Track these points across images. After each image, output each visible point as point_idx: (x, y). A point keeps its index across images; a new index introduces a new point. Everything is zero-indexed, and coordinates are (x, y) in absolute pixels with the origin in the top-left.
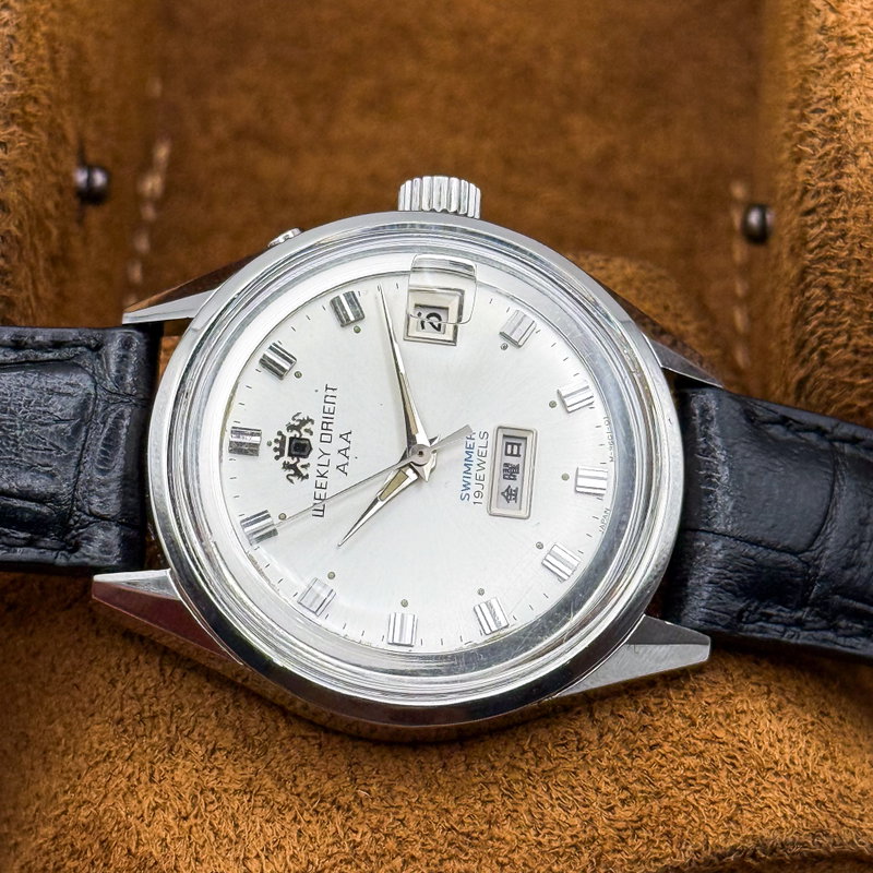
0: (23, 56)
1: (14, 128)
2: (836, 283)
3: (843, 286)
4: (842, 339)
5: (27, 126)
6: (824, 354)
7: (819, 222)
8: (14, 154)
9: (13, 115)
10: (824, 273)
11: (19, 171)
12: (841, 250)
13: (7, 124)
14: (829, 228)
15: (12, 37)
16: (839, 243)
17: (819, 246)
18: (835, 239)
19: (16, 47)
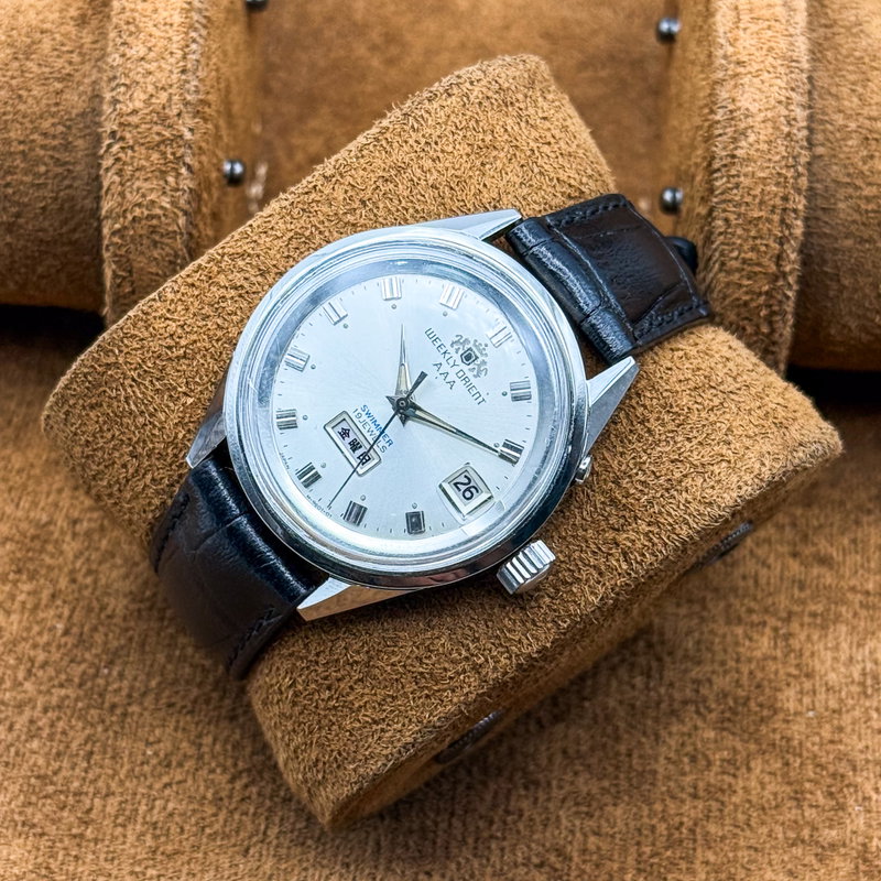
0: (205, 74)
1: (197, 120)
2: (732, 217)
3: (736, 219)
4: (735, 254)
5: (205, 120)
6: (723, 264)
7: (722, 177)
8: (198, 136)
9: (198, 111)
10: (725, 211)
11: (200, 148)
12: (736, 195)
13: (194, 117)
14: (728, 182)
15: (198, 61)
16: (735, 191)
17: (722, 193)
18: (731, 189)
19: (200, 68)
